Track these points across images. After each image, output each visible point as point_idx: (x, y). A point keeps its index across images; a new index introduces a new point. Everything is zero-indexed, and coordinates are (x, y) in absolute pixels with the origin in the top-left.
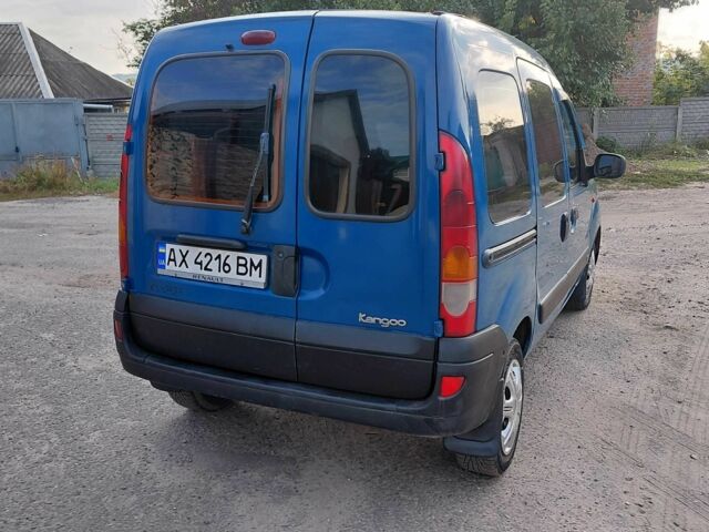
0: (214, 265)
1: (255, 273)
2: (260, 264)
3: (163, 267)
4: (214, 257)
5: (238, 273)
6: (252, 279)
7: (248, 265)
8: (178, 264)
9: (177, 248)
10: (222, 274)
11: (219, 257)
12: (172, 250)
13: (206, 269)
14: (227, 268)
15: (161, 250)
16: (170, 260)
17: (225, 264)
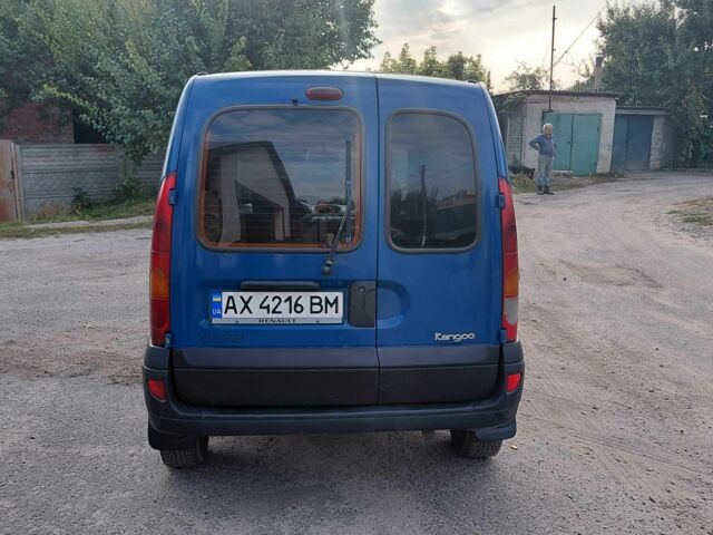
0: (284, 307)
1: (331, 310)
2: (336, 300)
3: (220, 316)
4: (283, 300)
5: (312, 312)
6: (327, 316)
7: (323, 304)
8: (239, 311)
9: (236, 295)
10: (294, 315)
11: (289, 299)
12: (231, 298)
13: (274, 312)
14: (299, 309)
15: (215, 299)
16: (228, 307)
17: (296, 305)
